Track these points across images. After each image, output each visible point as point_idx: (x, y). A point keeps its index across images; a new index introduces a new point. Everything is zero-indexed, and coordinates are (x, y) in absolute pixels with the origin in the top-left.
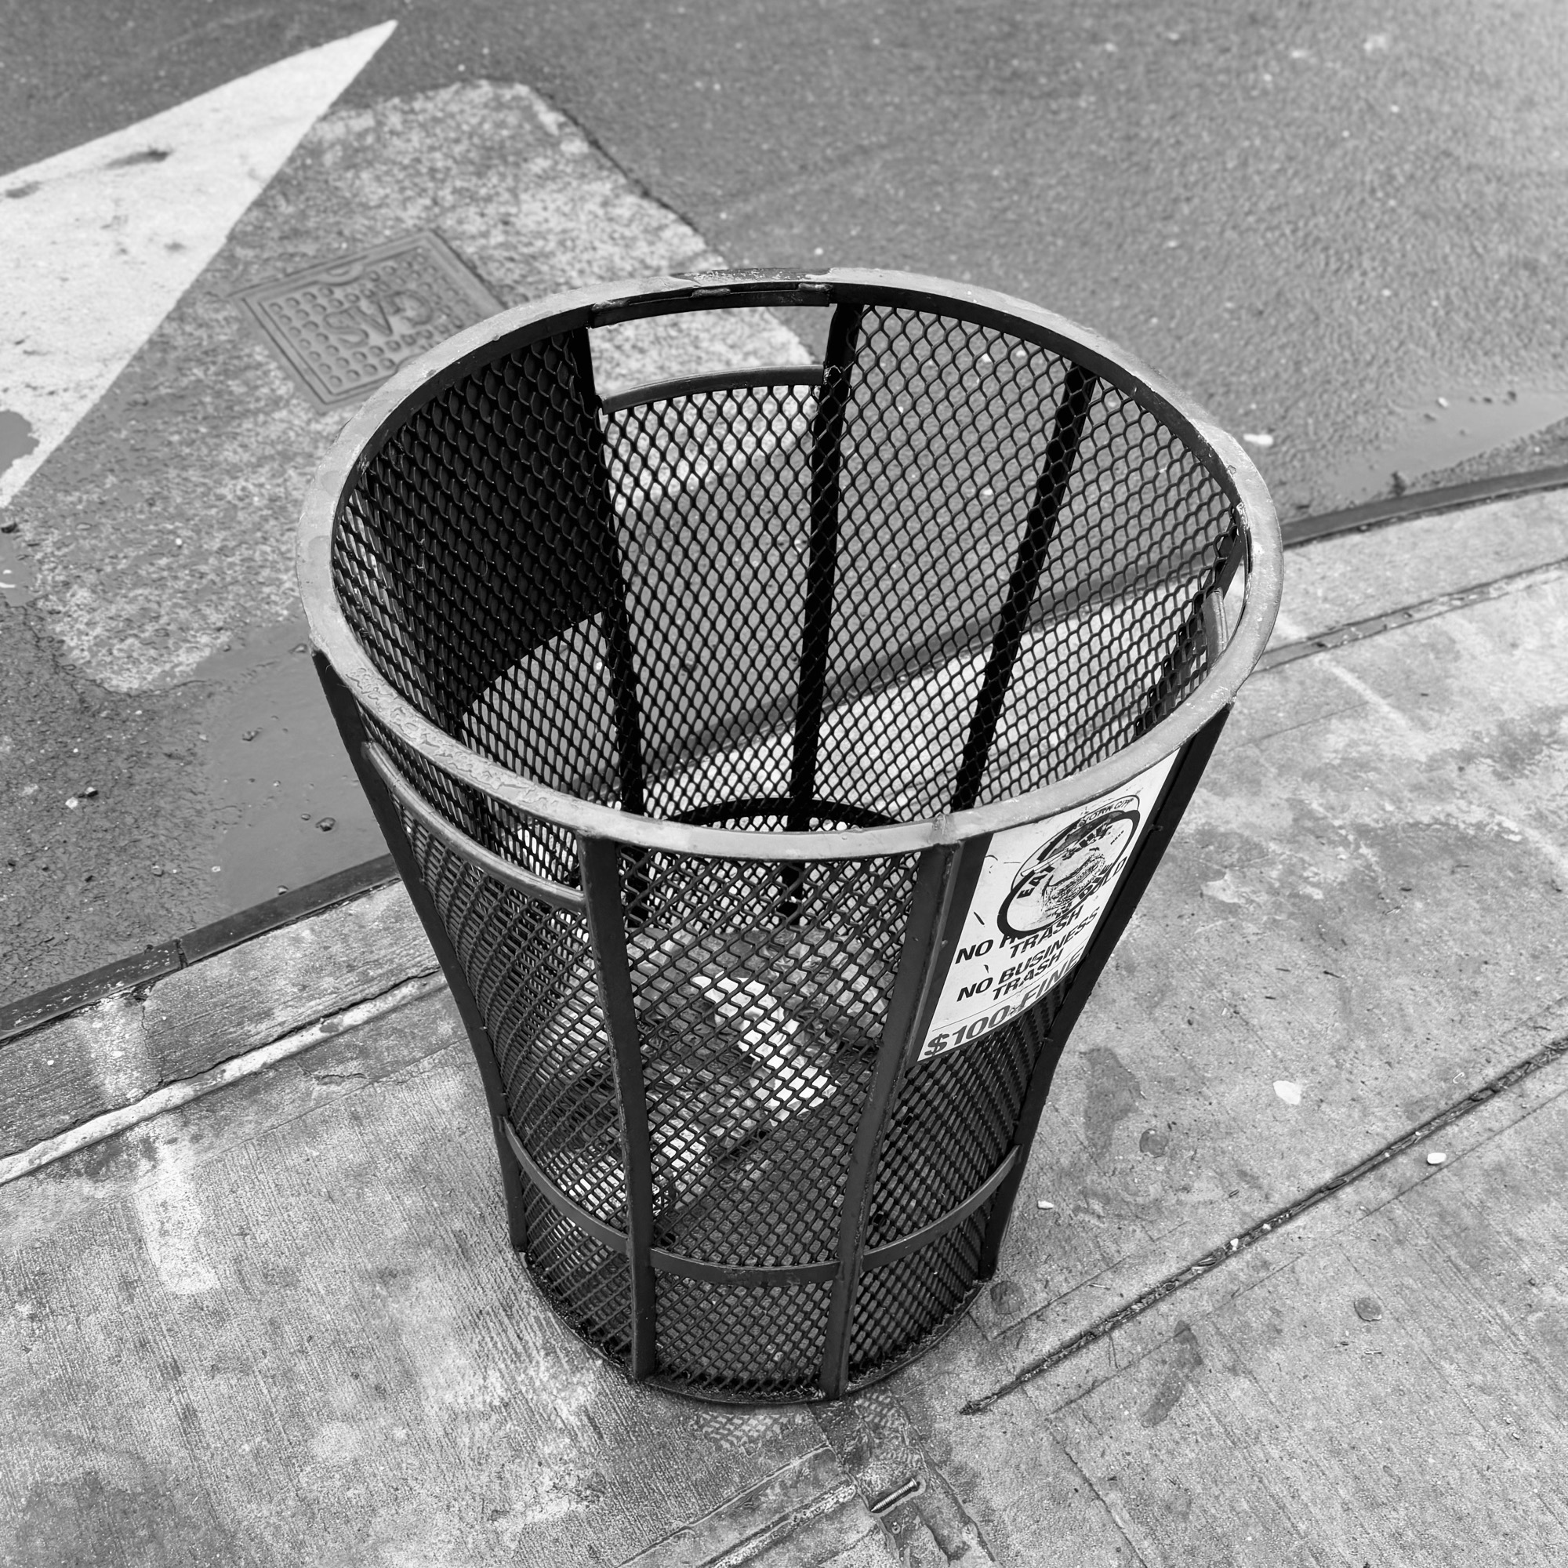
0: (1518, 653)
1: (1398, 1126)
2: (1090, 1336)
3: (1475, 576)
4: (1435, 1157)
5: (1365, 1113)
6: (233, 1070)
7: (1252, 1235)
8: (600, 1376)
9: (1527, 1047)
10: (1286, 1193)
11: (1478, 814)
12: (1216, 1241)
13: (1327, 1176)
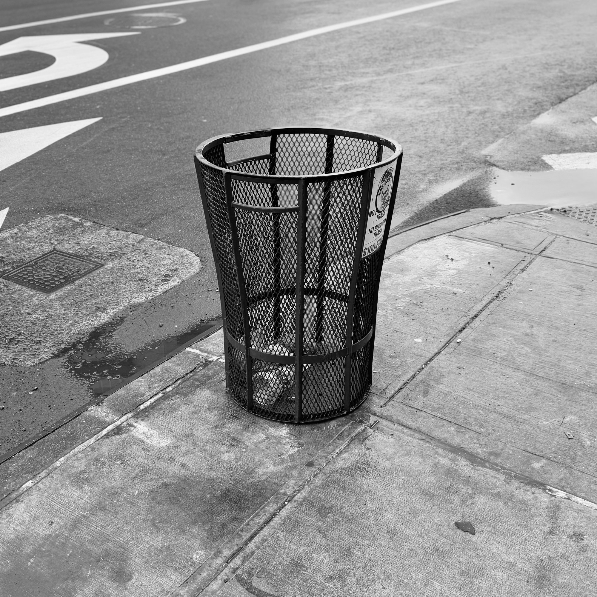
0: (419, 258)
1: (447, 339)
2: (401, 389)
3: (399, 249)
4: (458, 341)
5: (438, 339)
6: (142, 407)
7: (426, 364)
8: (288, 427)
9: (467, 320)
10: (429, 356)
11: (429, 286)
12: (419, 367)
13: (437, 351)
